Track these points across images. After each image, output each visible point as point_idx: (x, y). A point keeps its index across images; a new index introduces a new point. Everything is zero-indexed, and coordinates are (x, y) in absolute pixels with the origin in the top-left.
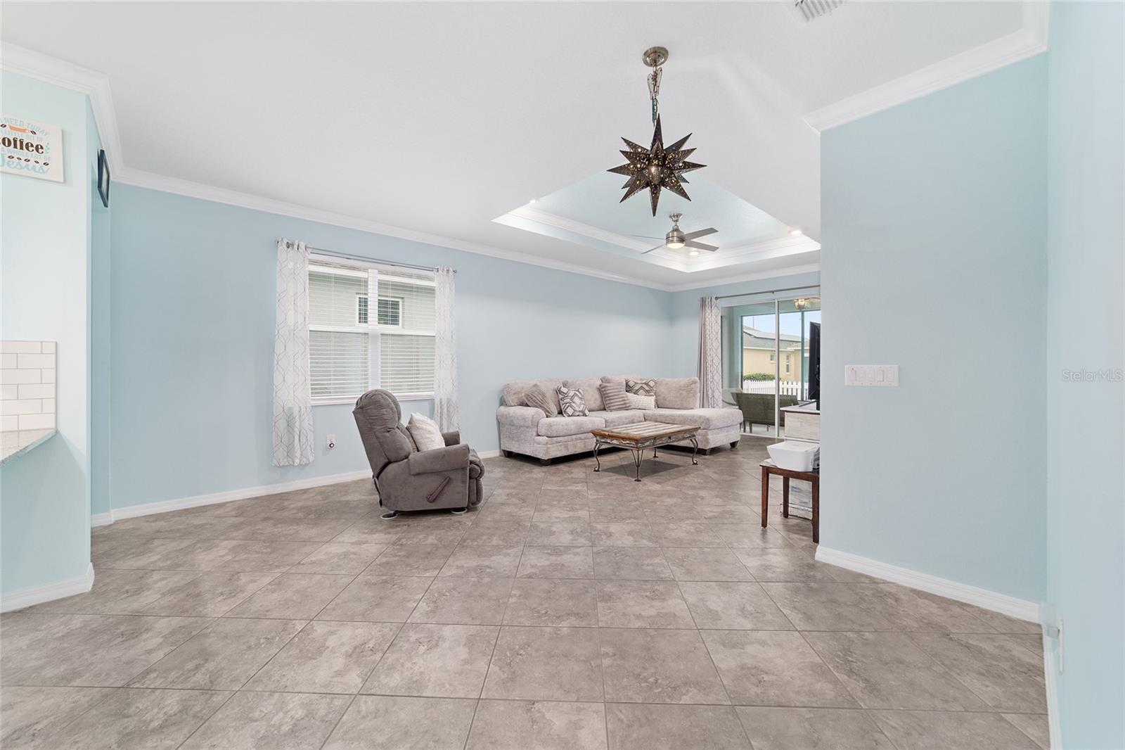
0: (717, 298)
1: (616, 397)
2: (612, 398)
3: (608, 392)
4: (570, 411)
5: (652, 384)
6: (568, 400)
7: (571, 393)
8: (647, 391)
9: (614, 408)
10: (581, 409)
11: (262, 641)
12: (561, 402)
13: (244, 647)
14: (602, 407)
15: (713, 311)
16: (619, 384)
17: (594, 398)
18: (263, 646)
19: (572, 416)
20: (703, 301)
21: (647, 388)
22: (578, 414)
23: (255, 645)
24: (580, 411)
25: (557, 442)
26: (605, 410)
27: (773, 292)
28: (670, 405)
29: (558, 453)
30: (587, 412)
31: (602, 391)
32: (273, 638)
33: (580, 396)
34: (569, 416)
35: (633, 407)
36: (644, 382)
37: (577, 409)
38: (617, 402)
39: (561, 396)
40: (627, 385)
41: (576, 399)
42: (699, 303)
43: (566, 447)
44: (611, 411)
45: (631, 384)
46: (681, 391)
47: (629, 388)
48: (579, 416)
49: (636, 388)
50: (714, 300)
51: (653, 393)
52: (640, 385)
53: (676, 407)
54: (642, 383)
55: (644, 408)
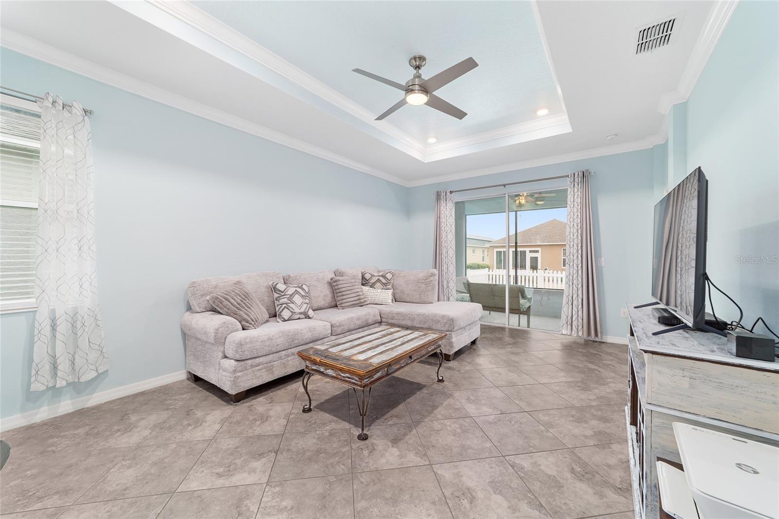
0: (451, 192)
1: (349, 292)
2: (344, 293)
3: (340, 286)
4: (286, 314)
5: (389, 276)
6: (285, 300)
7: (291, 291)
8: (384, 284)
9: (347, 304)
10: (302, 310)
12: (277, 303)
14: (333, 304)
15: (448, 204)
16: (354, 277)
17: (322, 294)
19: (288, 320)
20: (438, 195)
21: (384, 281)
22: (297, 317)
24: (300, 313)
25: (252, 366)
26: (336, 306)
27: (504, 186)
28: (408, 299)
29: (254, 381)
30: (311, 313)
31: (333, 285)
33: (303, 293)
34: (285, 321)
35: (368, 302)
36: (381, 274)
37: (297, 310)
38: (350, 298)
39: (276, 295)
40: (363, 278)
41: (297, 299)
42: (434, 197)
43: (270, 370)
44: (343, 308)
45: (367, 276)
46: (420, 284)
47: (365, 282)
48: (299, 319)
49: (372, 281)
50: (448, 193)
51: (390, 286)
52: (377, 278)
53: (414, 301)
54: (378, 276)
55: (381, 303)
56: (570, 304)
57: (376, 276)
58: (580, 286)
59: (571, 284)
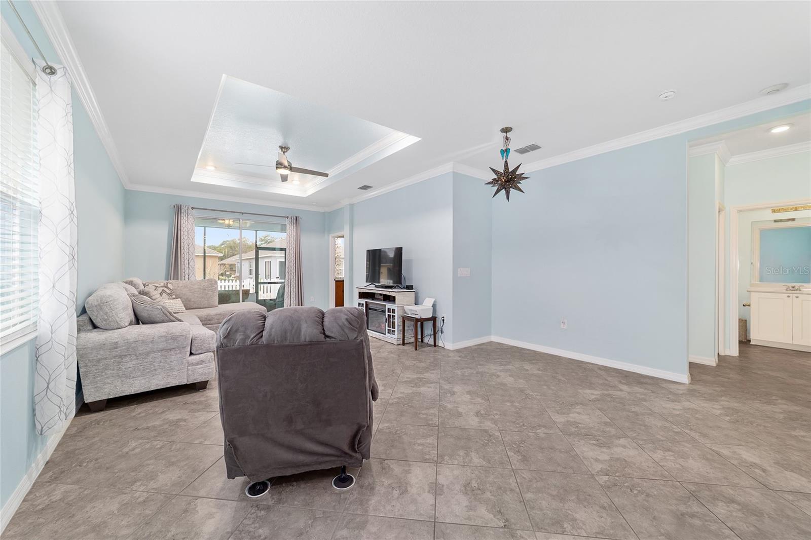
0: (193, 208)
8: (169, 295)
11: (635, 492)
13: (651, 499)
15: (190, 220)
18: (639, 489)
21: (168, 291)
23: (642, 494)
27: (243, 213)
32: (627, 487)
36: (162, 285)
50: (190, 209)
51: (174, 296)
52: (162, 289)
53: (202, 307)
54: (162, 287)
55: (178, 312)
56: (289, 297)
57: (160, 287)
58: (295, 286)
59: (290, 285)
